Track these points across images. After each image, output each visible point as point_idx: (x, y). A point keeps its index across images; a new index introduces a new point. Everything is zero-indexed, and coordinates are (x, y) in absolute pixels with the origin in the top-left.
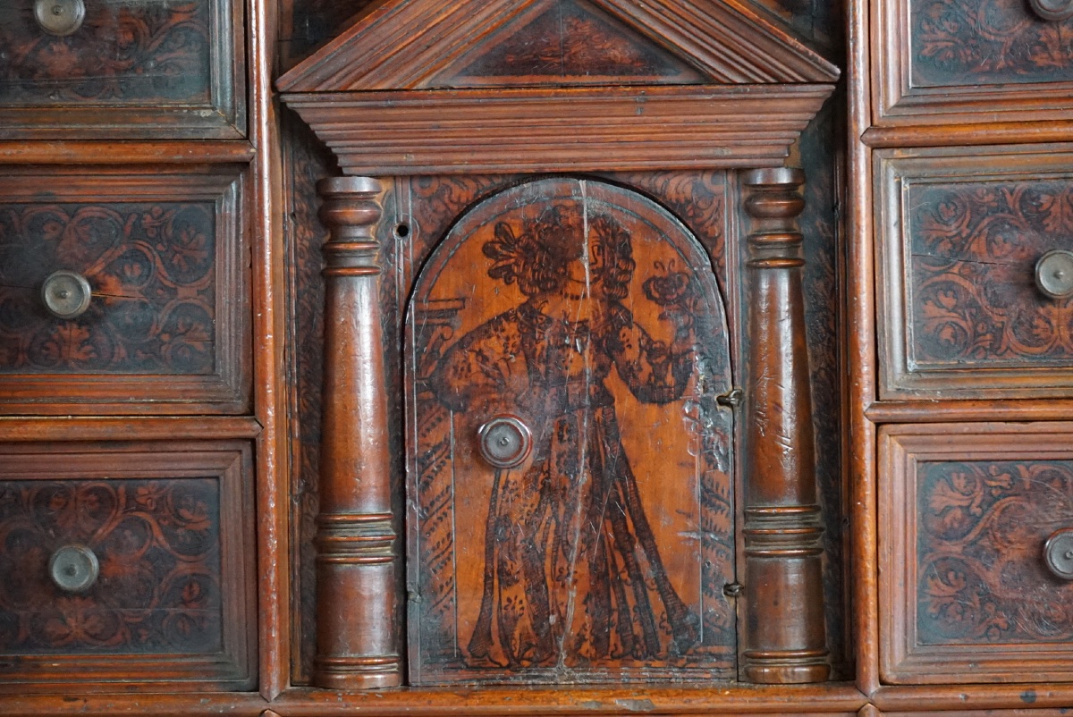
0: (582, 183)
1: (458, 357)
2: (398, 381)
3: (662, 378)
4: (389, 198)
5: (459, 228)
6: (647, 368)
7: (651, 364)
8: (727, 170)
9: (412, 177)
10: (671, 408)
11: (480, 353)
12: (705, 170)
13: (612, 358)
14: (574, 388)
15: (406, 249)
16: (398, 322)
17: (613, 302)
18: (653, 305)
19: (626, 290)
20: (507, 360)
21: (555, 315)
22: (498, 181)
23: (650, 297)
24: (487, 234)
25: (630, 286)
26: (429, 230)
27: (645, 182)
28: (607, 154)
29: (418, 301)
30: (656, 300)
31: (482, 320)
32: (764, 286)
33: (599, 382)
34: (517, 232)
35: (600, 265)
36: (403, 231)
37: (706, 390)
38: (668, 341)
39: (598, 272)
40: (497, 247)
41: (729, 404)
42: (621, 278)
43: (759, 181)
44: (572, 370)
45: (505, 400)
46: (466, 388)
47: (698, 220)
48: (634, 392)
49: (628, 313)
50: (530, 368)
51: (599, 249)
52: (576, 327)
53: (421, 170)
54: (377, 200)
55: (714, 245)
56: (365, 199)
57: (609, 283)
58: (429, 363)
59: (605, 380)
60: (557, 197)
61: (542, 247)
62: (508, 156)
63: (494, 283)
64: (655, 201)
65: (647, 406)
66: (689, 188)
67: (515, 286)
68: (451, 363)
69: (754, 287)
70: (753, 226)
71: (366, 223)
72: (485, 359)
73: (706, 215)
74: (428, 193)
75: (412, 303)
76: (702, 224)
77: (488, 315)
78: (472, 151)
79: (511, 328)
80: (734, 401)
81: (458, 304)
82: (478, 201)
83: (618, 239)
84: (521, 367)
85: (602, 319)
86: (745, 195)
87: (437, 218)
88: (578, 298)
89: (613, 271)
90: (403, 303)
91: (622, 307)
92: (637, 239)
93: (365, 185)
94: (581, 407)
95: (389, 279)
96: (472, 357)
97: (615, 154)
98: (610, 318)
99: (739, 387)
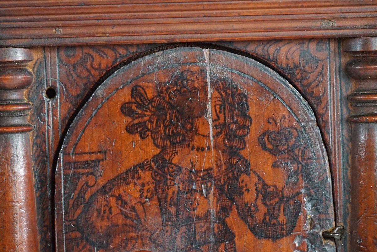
0: (206, 52)
1: (101, 201)
2: (48, 223)
3: (275, 217)
4: (39, 65)
5: (100, 91)
6: (263, 209)
7: (266, 205)
8: (330, 39)
9: (59, 48)
10: (284, 242)
11: (119, 197)
12: (311, 39)
13: (232, 200)
14: (201, 227)
15: (54, 109)
16: (49, 171)
17: (233, 153)
18: (267, 155)
19: (244, 142)
20: (143, 204)
21: (185, 164)
22: (133, 50)
23: (265, 148)
24: (125, 96)
25: (247, 139)
26: (75, 92)
27: (259, 50)
28: (229, 26)
29: (66, 154)
30: (270, 151)
31: (121, 170)
32: (363, 138)
33: (222, 222)
34: (150, 94)
35: (222, 121)
36: (51, 93)
37: (313, 226)
38: (280, 185)
39: (220, 128)
40: (134, 106)
41: (332, 239)
42: (240, 132)
43: (358, 48)
44: (199, 211)
45: (142, 237)
46: (109, 228)
47: (305, 82)
48: (252, 229)
49: (246, 163)
50: (163, 210)
51: (220, 108)
52: (201, 174)
53: (68, 41)
54: (29, 67)
55: (319, 104)
56: (19, 67)
57: (229, 137)
58: (76, 206)
59: (227, 220)
60: (185, 63)
61: (172, 107)
62: (145, 29)
63: (131, 137)
64: (268, 66)
65: (263, 241)
66: (296, 56)
67: (149, 140)
68: (95, 206)
69: (354, 138)
70: (352, 87)
71: (20, 87)
72: (124, 203)
73: (312, 77)
74: (73, 61)
75: (61, 155)
76: (309, 85)
77: (126, 165)
78: (113, 25)
79: (147, 176)
80: (337, 236)
81: (100, 156)
82: (116, 68)
83: (237, 99)
84: (155, 209)
85: (224, 167)
86: (344, 60)
87: (81, 83)
88: (203, 149)
89: (234, 126)
90: (52, 156)
91: (240, 157)
92: (253, 98)
93: (19, 55)
94: (206, 243)
95: (41, 135)
96: (113, 201)
97: (236, 26)
98: (231, 166)
99: (341, 224)
